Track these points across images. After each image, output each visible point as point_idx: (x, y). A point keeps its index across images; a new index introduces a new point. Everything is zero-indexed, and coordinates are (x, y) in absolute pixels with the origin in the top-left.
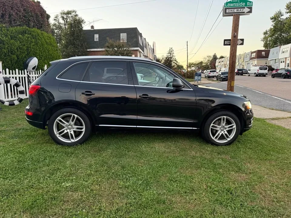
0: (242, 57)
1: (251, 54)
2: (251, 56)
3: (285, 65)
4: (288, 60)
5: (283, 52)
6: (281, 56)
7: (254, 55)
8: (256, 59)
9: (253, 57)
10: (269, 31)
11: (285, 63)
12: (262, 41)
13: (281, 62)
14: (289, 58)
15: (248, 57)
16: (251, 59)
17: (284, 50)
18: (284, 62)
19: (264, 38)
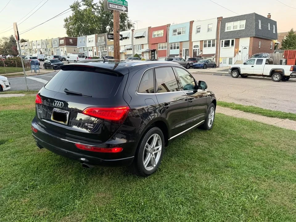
0: (50, 43)
1: (59, 40)
2: (59, 42)
3: (93, 53)
4: (95, 49)
5: (90, 42)
6: (88, 45)
7: (62, 42)
8: (65, 46)
9: (62, 44)
10: (69, 19)
11: (93, 52)
12: (65, 27)
13: (89, 50)
14: (96, 48)
15: (57, 43)
16: (60, 45)
17: (90, 40)
18: (91, 50)
19: (66, 25)
